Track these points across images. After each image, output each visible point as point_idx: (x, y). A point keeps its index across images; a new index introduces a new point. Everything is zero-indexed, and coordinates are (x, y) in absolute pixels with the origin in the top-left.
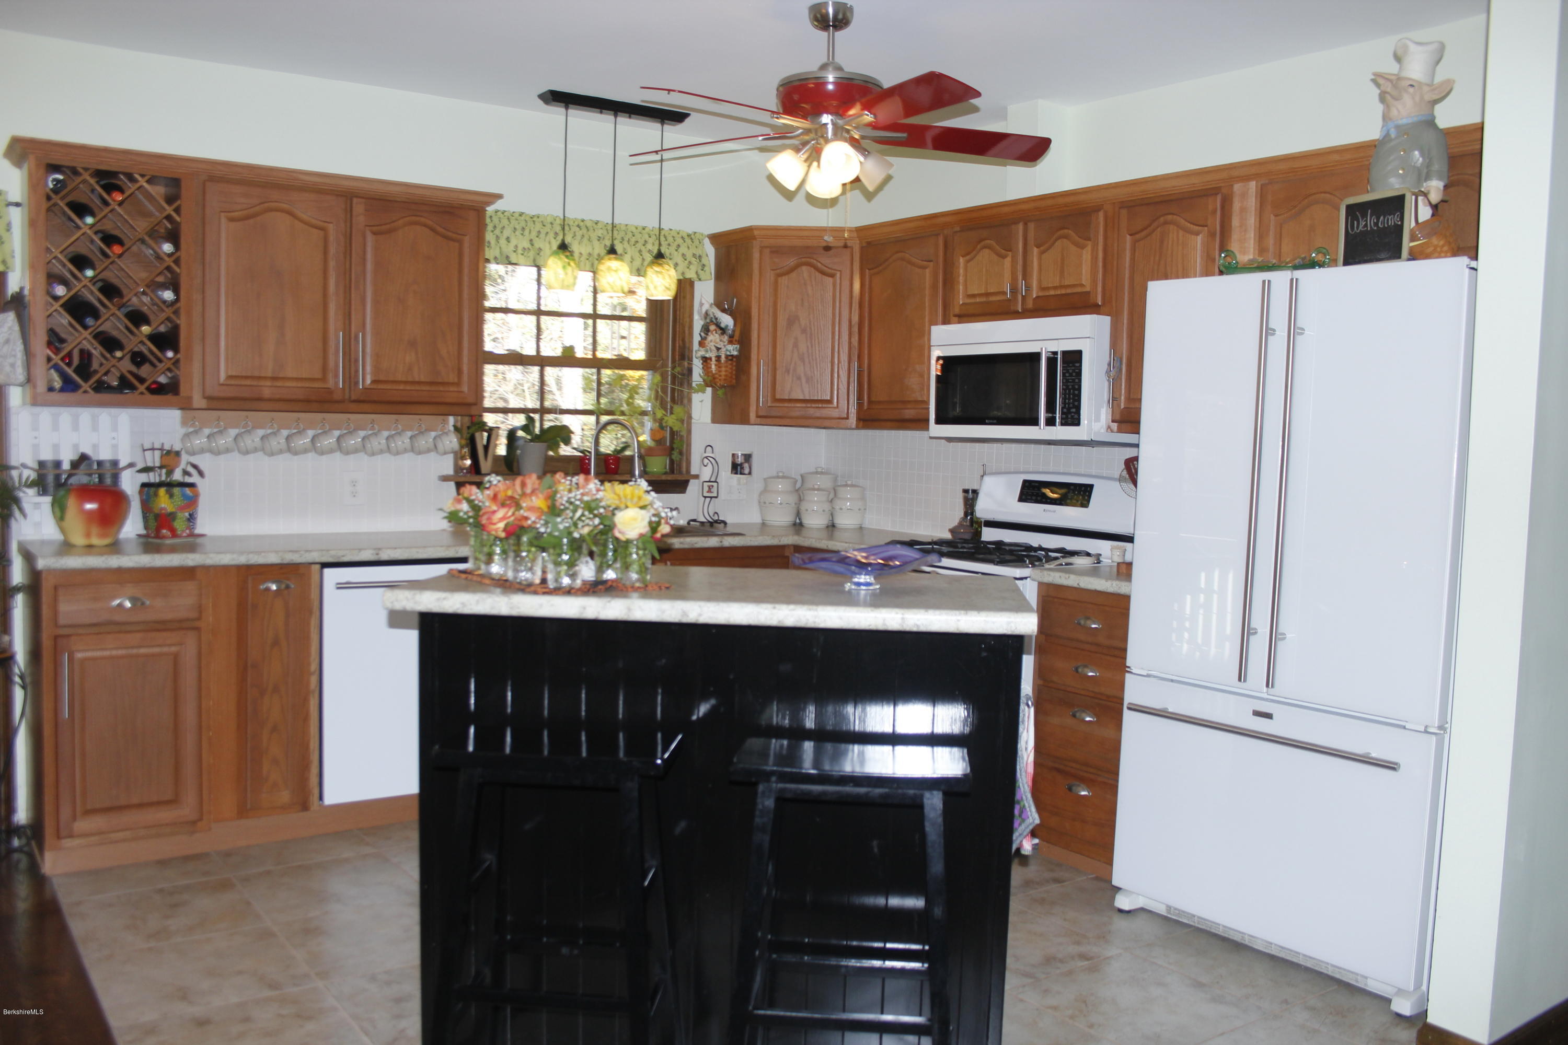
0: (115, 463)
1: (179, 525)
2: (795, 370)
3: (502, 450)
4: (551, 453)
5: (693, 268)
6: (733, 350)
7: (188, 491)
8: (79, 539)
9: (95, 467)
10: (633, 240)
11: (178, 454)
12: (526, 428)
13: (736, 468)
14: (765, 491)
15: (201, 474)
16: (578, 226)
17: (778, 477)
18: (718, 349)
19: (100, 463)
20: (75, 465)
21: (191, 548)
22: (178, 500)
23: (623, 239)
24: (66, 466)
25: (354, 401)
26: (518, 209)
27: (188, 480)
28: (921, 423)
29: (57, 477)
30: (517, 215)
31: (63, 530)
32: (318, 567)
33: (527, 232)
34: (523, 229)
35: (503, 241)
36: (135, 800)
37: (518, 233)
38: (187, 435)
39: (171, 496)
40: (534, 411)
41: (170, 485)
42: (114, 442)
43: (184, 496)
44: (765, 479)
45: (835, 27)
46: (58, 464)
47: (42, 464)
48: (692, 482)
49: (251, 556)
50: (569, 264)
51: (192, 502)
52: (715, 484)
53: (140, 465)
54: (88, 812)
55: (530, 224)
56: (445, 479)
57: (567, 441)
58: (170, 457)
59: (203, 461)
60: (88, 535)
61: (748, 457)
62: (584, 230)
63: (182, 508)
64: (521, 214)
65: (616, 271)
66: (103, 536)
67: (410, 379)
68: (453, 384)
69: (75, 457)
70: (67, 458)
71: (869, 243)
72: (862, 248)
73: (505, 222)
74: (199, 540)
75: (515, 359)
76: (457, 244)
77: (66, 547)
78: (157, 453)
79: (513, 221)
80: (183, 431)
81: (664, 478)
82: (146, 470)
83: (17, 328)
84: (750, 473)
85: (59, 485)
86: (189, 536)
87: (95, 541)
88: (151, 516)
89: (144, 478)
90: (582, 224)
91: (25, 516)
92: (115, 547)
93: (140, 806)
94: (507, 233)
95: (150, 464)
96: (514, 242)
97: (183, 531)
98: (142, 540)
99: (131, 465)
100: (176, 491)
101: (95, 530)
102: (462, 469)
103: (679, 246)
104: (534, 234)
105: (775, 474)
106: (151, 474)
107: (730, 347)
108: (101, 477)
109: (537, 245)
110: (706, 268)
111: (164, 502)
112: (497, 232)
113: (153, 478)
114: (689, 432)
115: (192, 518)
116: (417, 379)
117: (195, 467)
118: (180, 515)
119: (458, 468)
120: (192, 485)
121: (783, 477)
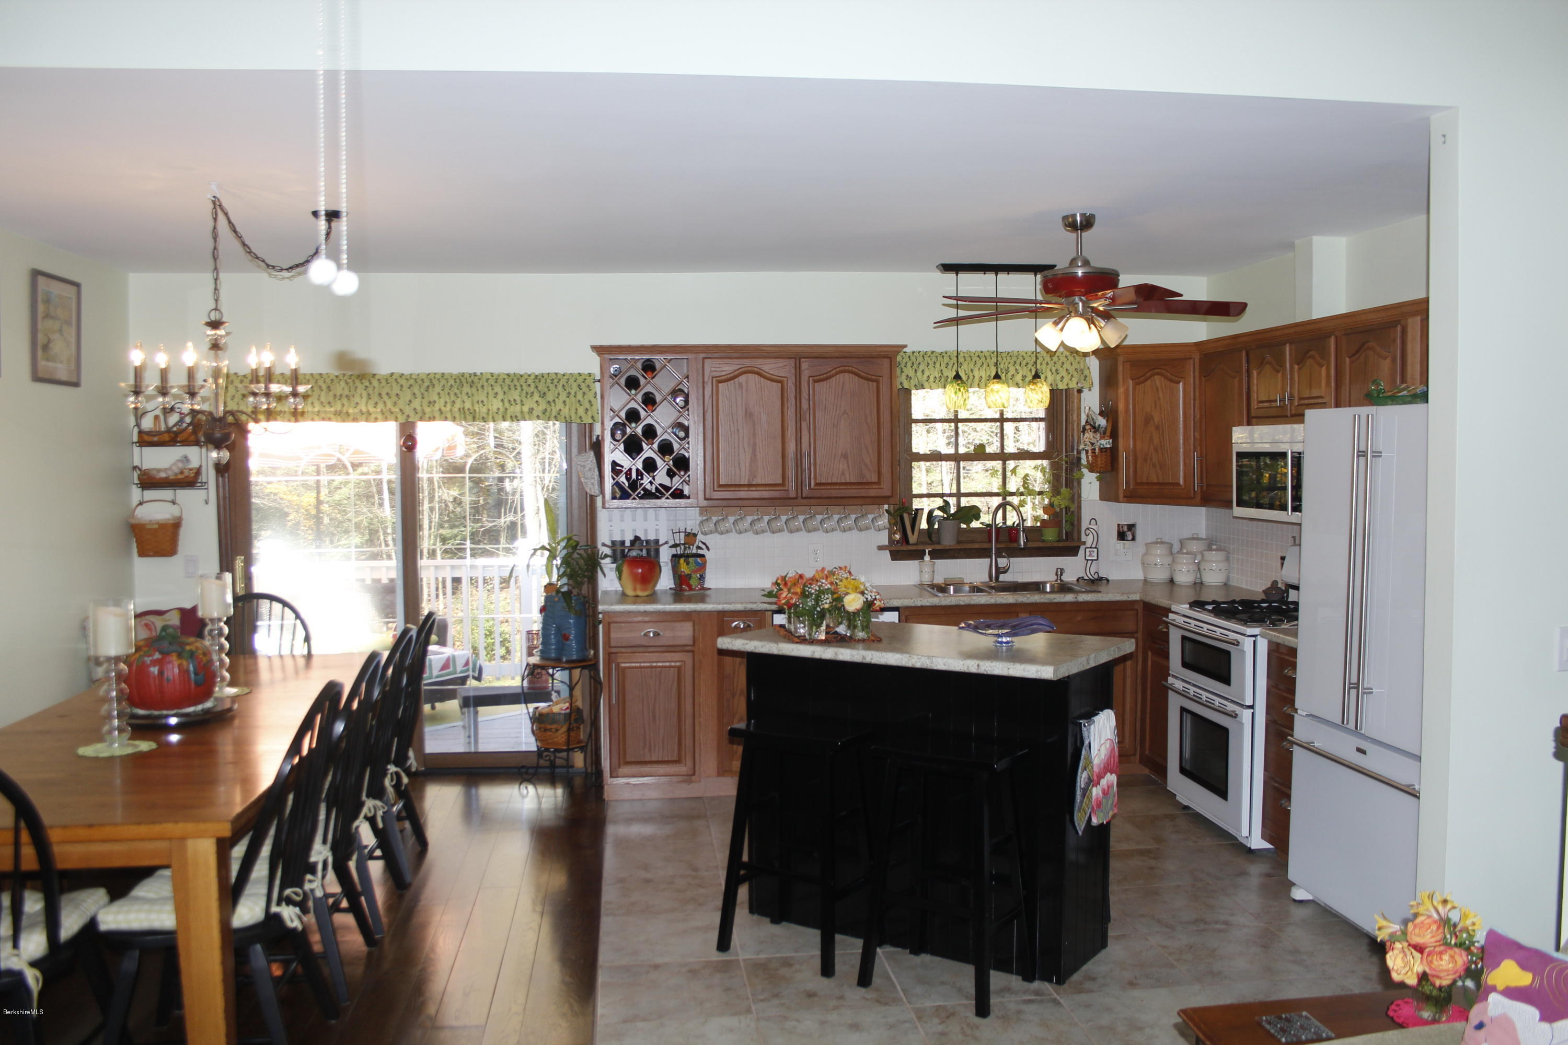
0: (657, 541)
1: (694, 582)
2: (1151, 459)
3: (924, 525)
4: (964, 526)
5: (1075, 380)
6: (1106, 443)
7: (699, 560)
8: (630, 592)
9: (645, 544)
10: (1024, 363)
11: (695, 535)
12: (944, 508)
13: (1121, 536)
14: (1146, 554)
15: (708, 548)
16: (978, 356)
17: (1157, 543)
18: (1092, 444)
19: (648, 542)
20: (633, 543)
21: (702, 599)
22: (693, 566)
23: (1015, 362)
24: (628, 544)
25: (806, 498)
26: (929, 349)
27: (700, 552)
28: (1228, 504)
29: (623, 551)
30: (929, 354)
31: (622, 586)
32: (770, 613)
33: (937, 365)
34: (935, 363)
35: (919, 373)
36: (654, 758)
37: (931, 366)
38: (702, 522)
39: (688, 564)
40: (951, 495)
41: (687, 556)
42: (657, 527)
43: (696, 563)
44: (1146, 544)
45: (1081, 230)
46: (623, 543)
47: (613, 542)
48: (1082, 548)
49: (725, 606)
50: (960, 390)
51: (702, 567)
52: (1095, 550)
53: (672, 543)
54: (628, 763)
55: (940, 358)
56: (881, 548)
57: (977, 517)
58: (691, 536)
59: (708, 539)
60: (635, 589)
61: (1131, 527)
62: (983, 359)
63: (695, 572)
64: (932, 352)
65: (997, 392)
66: (644, 590)
67: (843, 481)
68: (874, 483)
69: (632, 538)
70: (628, 539)
71: (1205, 355)
72: (1201, 360)
73: (920, 359)
74: (708, 592)
75: (936, 457)
76: (875, 384)
77: (623, 597)
78: (682, 535)
79: (926, 358)
80: (699, 519)
81: (1056, 544)
82: (675, 546)
83: (595, 461)
84: (1133, 539)
85: (624, 556)
86: (700, 589)
87: (639, 593)
88: (677, 576)
89: (674, 551)
90: (981, 355)
91: (605, 576)
92: (653, 598)
93: (658, 762)
94: (921, 367)
95: (678, 542)
96: (927, 374)
97: (697, 586)
98: (673, 591)
99: (666, 543)
100: (691, 560)
101: (638, 586)
102: (894, 541)
103: (1063, 363)
104: (943, 366)
105: (1154, 540)
106: (678, 549)
107: (1103, 442)
108: (648, 551)
109: (945, 375)
110: (1087, 379)
111: (684, 568)
112: (915, 366)
113: (679, 551)
114: (1079, 507)
115: (702, 578)
116: (848, 481)
117: (704, 544)
118: (693, 575)
119: (891, 540)
120: (703, 556)
121: (1162, 543)
